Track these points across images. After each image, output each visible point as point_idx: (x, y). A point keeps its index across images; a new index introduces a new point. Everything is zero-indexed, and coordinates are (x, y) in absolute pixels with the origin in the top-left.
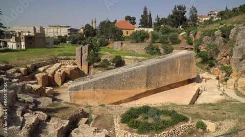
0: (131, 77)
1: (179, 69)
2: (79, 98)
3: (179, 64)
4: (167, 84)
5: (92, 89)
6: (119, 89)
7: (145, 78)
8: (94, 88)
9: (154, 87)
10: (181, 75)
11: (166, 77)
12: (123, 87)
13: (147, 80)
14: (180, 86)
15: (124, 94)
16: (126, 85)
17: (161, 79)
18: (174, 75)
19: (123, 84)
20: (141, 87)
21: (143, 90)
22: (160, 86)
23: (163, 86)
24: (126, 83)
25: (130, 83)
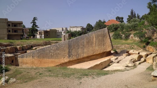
0: (57, 49)
1: (94, 43)
2: (24, 63)
3: (94, 39)
4: (85, 55)
5: (31, 57)
6: (49, 58)
7: (67, 51)
8: (33, 57)
9: (75, 58)
10: (97, 48)
11: (83, 50)
12: (52, 57)
13: (69, 52)
14: (99, 58)
15: (52, 62)
16: (54, 55)
17: (80, 51)
18: (91, 48)
19: (51, 55)
20: (64, 57)
21: (66, 60)
22: (79, 57)
23: (81, 57)
24: (53, 53)
25: (56, 54)
